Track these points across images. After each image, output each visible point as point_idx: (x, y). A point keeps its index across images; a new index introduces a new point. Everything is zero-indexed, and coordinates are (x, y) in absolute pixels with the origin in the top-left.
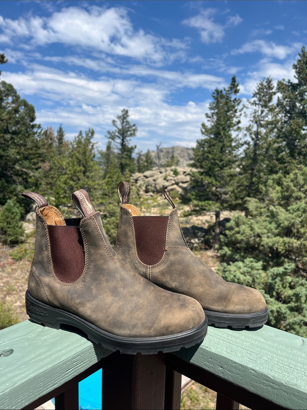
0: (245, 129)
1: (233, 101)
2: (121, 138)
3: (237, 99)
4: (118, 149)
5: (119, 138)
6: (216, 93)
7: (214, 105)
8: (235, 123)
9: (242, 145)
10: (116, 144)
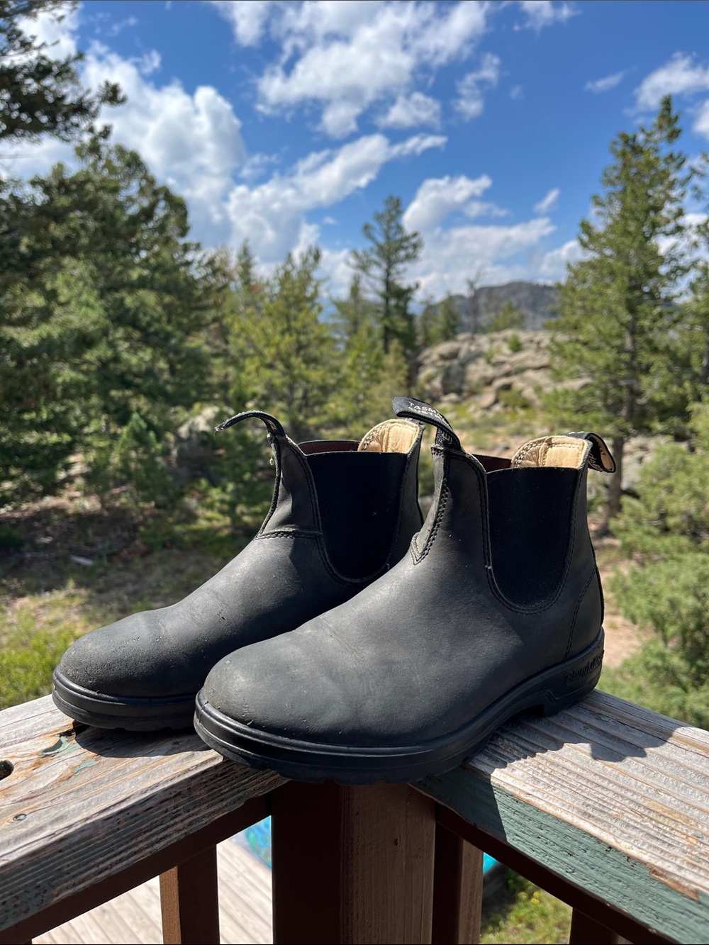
0: (694, 229)
1: (665, 160)
2: (385, 266)
3: (675, 155)
4: (377, 292)
5: (379, 265)
6: (621, 142)
7: (615, 173)
8: (670, 216)
9: (685, 270)
10: (372, 280)
